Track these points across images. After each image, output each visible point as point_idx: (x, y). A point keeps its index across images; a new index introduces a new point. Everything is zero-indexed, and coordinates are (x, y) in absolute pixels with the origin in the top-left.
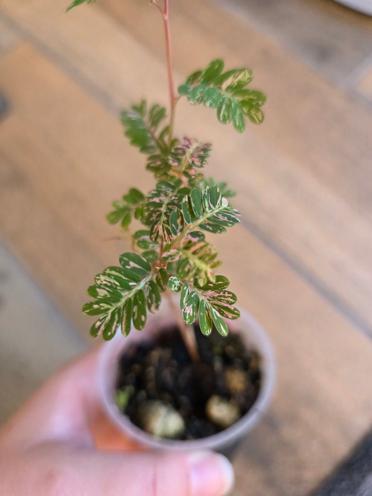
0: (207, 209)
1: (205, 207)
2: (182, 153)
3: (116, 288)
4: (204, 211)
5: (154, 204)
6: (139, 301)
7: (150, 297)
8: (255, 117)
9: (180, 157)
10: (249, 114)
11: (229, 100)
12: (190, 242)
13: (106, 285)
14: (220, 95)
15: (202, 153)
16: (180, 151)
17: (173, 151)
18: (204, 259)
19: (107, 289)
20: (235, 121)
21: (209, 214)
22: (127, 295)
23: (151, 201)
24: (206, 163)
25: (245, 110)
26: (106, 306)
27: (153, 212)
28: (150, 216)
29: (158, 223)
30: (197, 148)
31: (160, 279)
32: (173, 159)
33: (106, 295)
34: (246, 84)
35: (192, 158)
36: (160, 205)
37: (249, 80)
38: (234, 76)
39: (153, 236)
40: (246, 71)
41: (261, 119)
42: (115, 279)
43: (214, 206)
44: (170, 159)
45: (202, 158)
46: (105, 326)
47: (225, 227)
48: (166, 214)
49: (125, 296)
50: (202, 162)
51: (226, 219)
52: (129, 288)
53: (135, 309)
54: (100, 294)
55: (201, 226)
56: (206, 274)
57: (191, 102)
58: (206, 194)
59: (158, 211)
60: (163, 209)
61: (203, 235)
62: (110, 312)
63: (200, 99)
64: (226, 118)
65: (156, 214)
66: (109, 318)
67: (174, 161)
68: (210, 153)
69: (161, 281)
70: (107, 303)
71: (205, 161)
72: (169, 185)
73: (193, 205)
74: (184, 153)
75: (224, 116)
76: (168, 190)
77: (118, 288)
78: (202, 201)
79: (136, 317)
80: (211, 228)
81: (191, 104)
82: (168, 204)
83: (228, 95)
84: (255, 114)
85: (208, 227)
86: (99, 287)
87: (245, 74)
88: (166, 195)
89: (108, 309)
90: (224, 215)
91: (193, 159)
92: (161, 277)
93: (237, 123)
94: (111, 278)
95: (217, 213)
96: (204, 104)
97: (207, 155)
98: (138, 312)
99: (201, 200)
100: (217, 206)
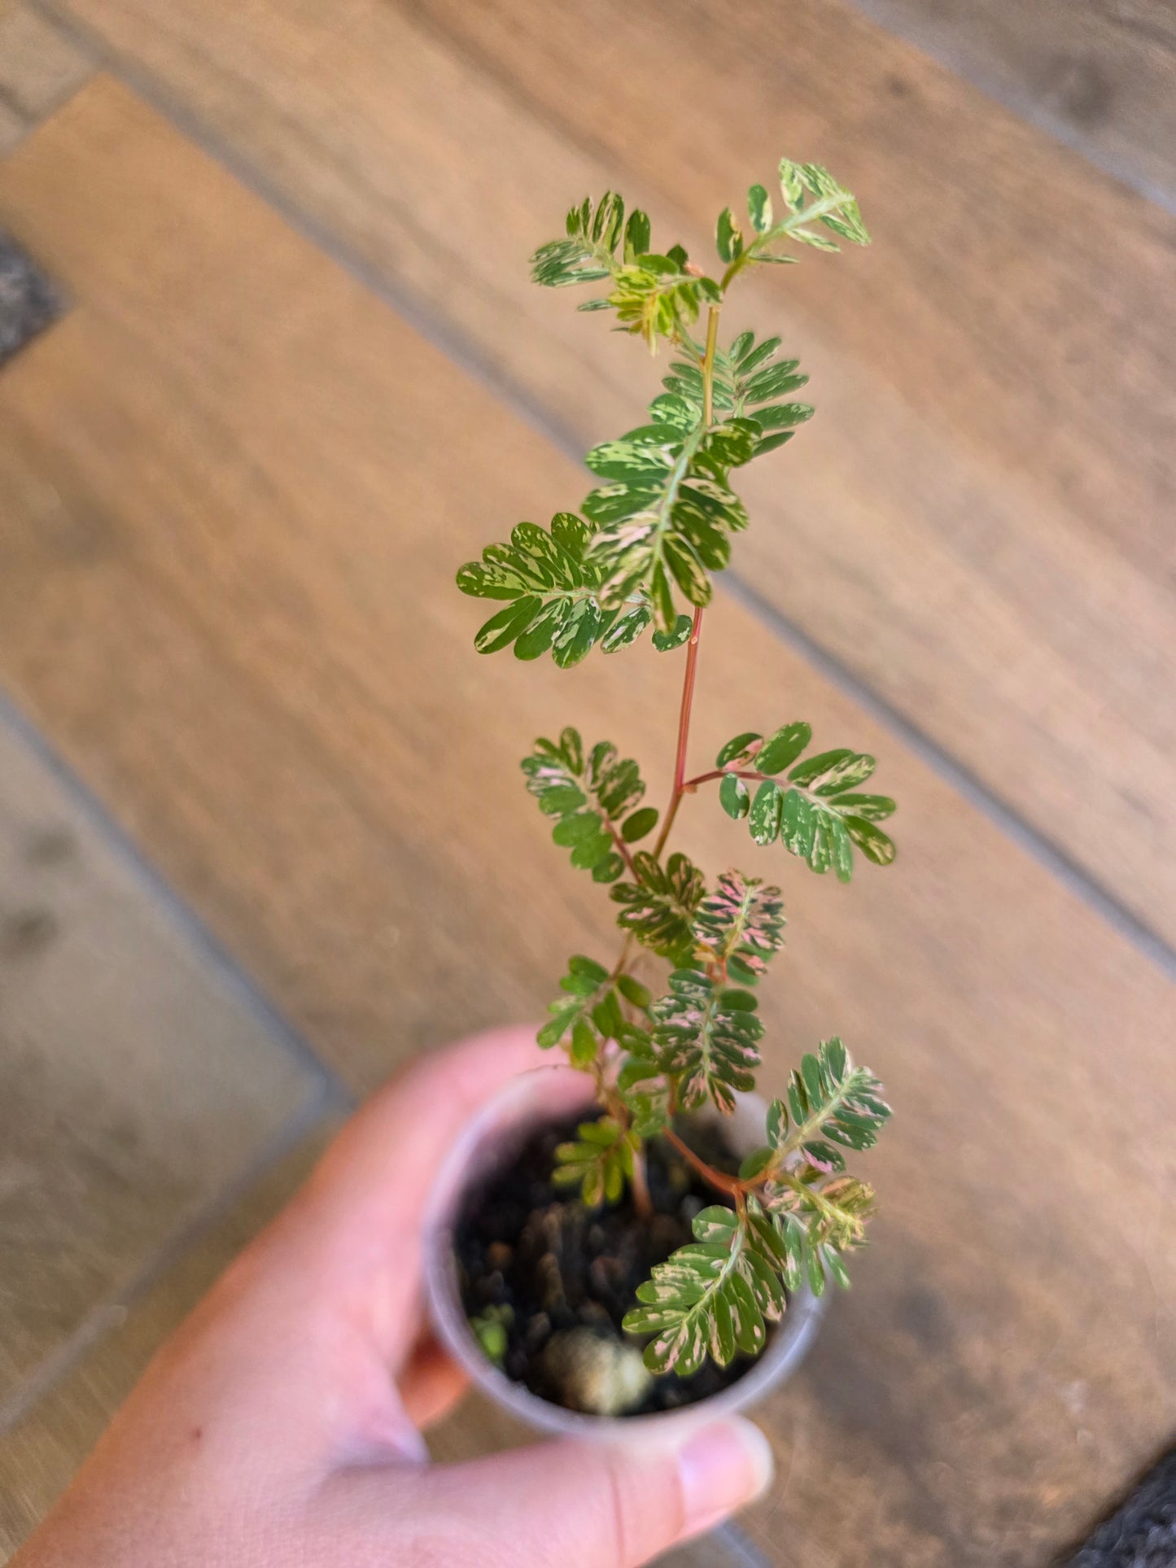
0: (830, 1093)
1: (828, 1089)
2: (725, 916)
3: (692, 1280)
4: (826, 1094)
5: (677, 1030)
6: (739, 1295)
7: (757, 1285)
8: (876, 851)
9: (721, 926)
10: (863, 845)
11: (826, 816)
12: (811, 1168)
13: (675, 1279)
14: (808, 806)
15: (767, 917)
16: (718, 914)
17: (700, 909)
18: (852, 1207)
19: (677, 1284)
20: (838, 862)
21: (836, 1101)
22: (710, 1289)
23: (667, 1022)
24: (781, 939)
25: (857, 836)
26: (674, 1314)
27: (679, 1047)
28: (671, 1054)
29: (698, 1074)
30: (753, 901)
31: (760, 1241)
32: (705, 929)
33: (673, 1295)
34: (859, 781)
35: (746, 928)
36: (693, 1033)
37: (866, 775)
38: (838, 768)
39: (685, 1099)
40: (864, 758)
41: (889, 855)
42: (693, 1267)
43: (839, 1080)
44: (695, 930)
45: (771, 930)
46: (679, 1352)
47: (874, 1132)
48: (714, 1057)
49: (707, 1288)
50: (772, 941)
51: (869, 1112)
52: (715, 1275)
53: (733, 1312)
54: (661, 1296)
55: (826, 1130)
56: (853, 1231)
57: (758, 838)
58: (824, 1060)
59: (692, 1047)
60: (704, 1044)
61: (839, 1158)
62: (685, 1321)
63: (774, 824)
64: (823, 858)
65: (685, 1052)
66: (684, 1334)
67: (707, 935)
68: (783, 916)
69: (765, 1245)
70: (677, 1309)
71: (777, 936)
72: (696, 980)
73: (808, 1091)
74: (729, 919)
75: (820, 855)
76: (696, 990)
77: (695, 1278)
78: (822, 1079)
79: (739, 1328)
80: (847, 1138)
81: (758, 842)
82: (714, 1035)
83: (822, 804)
84: (880, 848)
85: (840, 1133)
86: (663, 1284)
87: (861, 764)
88: (700, 1008)
89: (679, 1318)
90: (862, 1101)
91: (751, 931)
92: (760, 1237)
93: (843, 866)
94: (685, 1266)
95: (849, 1096)
96: (788, 844)
97: (778, 920)
98: (741, 1318)
99: (818, 1078)
100: (843, 1080)
